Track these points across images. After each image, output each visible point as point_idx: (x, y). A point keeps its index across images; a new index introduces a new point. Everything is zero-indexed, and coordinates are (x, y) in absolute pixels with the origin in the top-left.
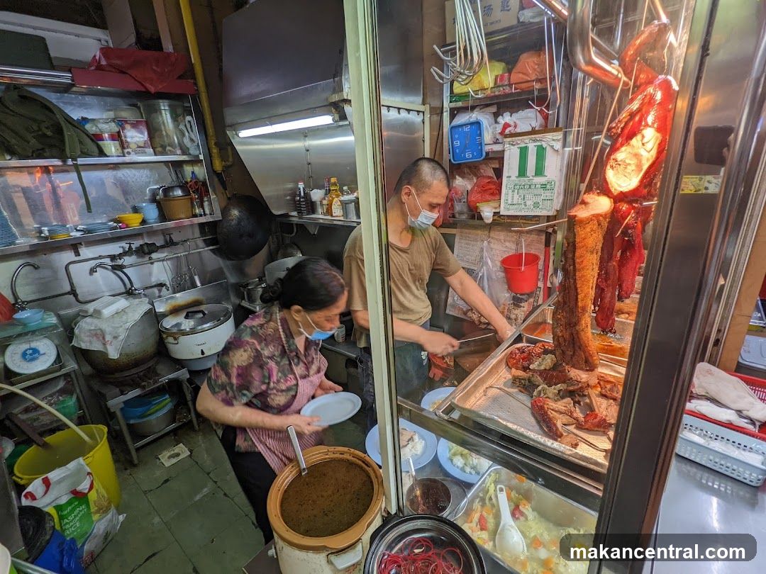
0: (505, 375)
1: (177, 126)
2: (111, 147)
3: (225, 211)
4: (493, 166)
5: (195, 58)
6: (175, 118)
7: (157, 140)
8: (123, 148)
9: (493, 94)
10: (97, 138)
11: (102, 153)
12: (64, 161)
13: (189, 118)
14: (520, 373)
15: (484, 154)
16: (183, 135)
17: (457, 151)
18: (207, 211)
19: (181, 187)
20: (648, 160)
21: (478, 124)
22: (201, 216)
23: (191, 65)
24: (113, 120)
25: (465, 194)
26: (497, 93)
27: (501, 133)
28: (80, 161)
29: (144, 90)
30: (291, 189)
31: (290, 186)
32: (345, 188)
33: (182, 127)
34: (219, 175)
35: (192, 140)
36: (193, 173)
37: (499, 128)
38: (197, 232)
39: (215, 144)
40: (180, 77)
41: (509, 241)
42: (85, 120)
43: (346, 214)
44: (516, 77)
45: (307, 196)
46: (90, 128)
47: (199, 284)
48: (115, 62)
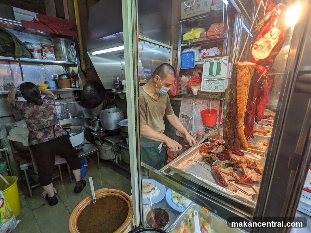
0: (198, 156)
1: (67, 50)
3: (85, 87)
4: (198, 72)
5: (78, 23)
6: (67, 47)
7: (58, 54)
8: (43, 56)
9: (199, 41)
10: (31, 51)
11: (32, 57)
13: (72, 46)
14: (206, 154)
15: (195, 66)
16: (70, 53)
17: (183, 64)
18: (77, 86)
19: (66, 75)
20: (274, 43)
21: (192, 52)
22: (74, 87)
24: (39, 44)
25: (186, 83)
26: (201, 40)
27: (202, 57)
29: (54, 33)
30: (114, 80)
31: (113, 78)
33: (69, 50)
34: (84, 72)
35: (73, 56)
37: (201, 55)
38: (71, 95)
39: (83, 59)
40: (70, 30)
41: (204, 104)
42: (27, 43)
44: (209, 33)
45: (120, 83)
46: (29, 46)
47: (71, 117)
48: (42, 20)
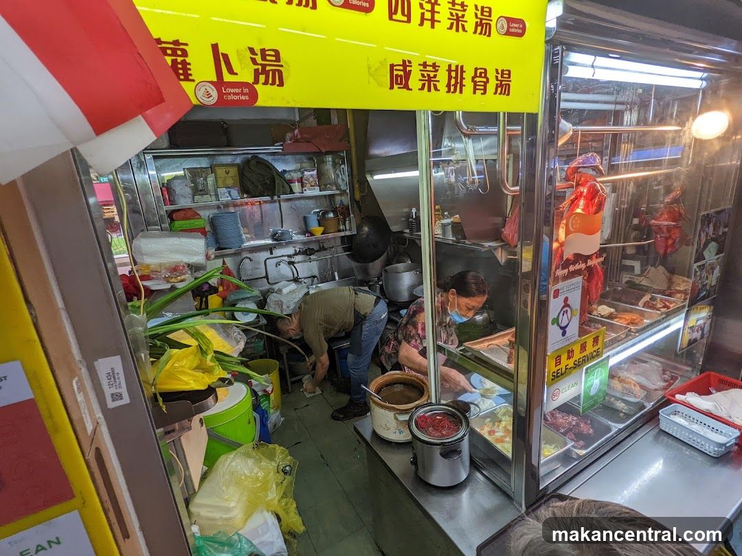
1: (335, 172)
2: (296, 187)
3: (359, 228)
5: (350, 125)
6: (335, 165)
7: (322, 181)
8: (302, 187)
10: (290, 182)
11: (292, 192)
12: (272, 198)
13: (343, 166)
16: (338, 177)
18: (348, 228)
19: (333, 211)
22: (343, 231)
23: (347, 130)
24: (299, 170)
28: (283, 197)
29: (318, 151)
30: (407, 212)
31: (406, 210)
32: (446, 213)
33: (338, 172)
34: (357, 202)
35: (343, 180)
36: (341, 201)
38: (339, 242)
39: (358, 181)
40: (340, 140)
42: (285, 171)
43: (444, 233)
45: (417, 218)
46: (287, 176)
47: (337, 278)
48: (305, 136)
